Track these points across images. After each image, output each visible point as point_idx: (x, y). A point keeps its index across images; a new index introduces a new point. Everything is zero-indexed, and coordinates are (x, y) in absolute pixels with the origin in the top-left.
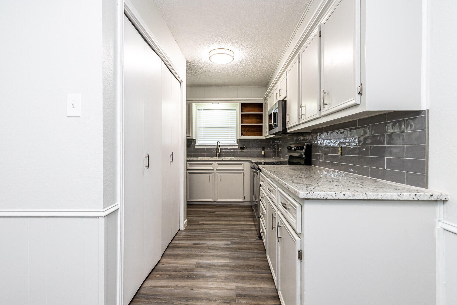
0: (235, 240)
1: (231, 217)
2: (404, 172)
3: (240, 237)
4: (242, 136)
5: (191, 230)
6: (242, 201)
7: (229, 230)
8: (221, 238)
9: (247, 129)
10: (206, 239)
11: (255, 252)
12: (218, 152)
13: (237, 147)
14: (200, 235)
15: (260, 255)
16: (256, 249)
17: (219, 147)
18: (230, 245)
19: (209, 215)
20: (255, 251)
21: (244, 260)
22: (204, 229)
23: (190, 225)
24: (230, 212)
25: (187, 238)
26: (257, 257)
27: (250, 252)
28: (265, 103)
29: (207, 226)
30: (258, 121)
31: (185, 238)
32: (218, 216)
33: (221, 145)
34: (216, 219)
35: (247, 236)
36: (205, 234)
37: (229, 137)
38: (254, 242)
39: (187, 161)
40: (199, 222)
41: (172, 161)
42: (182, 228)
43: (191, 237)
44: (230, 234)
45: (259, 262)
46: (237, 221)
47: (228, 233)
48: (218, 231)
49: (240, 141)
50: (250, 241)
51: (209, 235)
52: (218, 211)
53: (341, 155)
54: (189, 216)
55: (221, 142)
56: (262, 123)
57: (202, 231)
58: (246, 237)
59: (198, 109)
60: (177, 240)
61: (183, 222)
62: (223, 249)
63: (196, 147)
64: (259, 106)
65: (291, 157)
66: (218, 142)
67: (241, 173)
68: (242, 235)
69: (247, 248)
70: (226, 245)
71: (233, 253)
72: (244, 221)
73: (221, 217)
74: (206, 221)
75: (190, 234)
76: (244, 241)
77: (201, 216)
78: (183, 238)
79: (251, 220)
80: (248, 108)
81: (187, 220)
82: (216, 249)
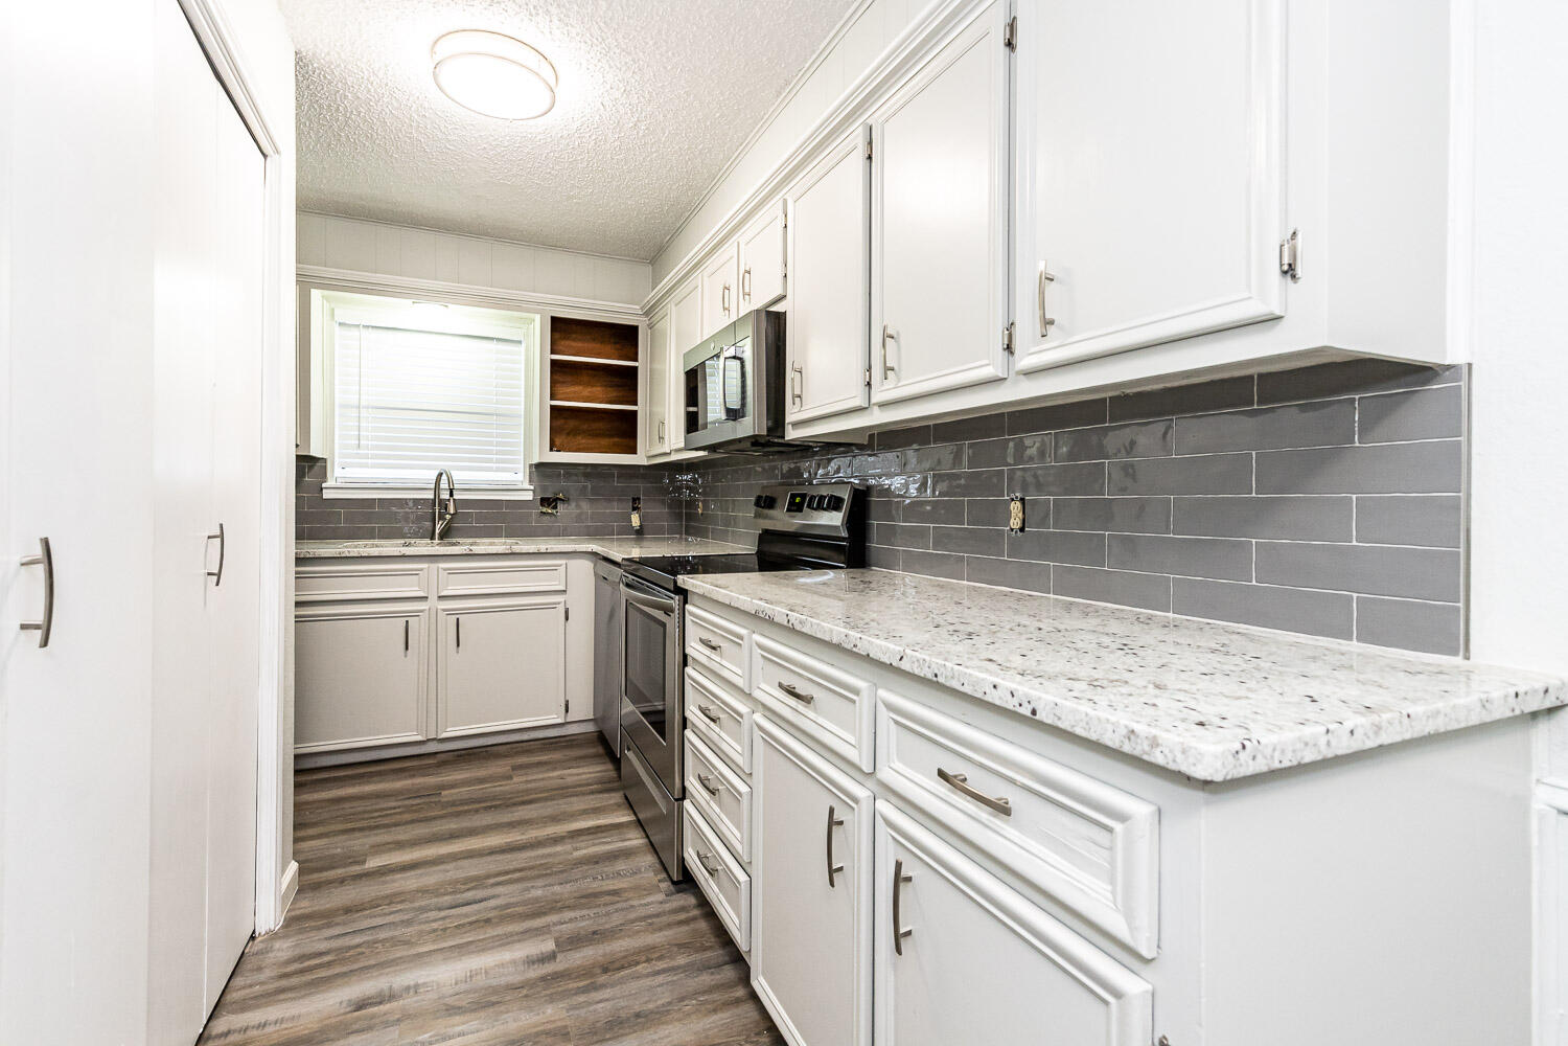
0: (571, 920)
1: (524, 803)
2: (1352, 597)
3: (589, 898)
4: (551, 450)
5: (326, 918)
6: (560, 721)
7: (528, 873)
8: (499, 931)
9: (572, 423)
10: (420, 956)
11: (679, 967)
12: (442, 517)
13: (529, 496)
14: (382, 935)
15: (706, 979)
16: (680, 946)
17: (445, 495)
18: (552, 957)
19: (408, 809)
20: (681, 960)
21: (644, 1027)
22: (395, 895)
23: (316, 887)
24: (510, 778)
25: (307, 975)
26: (697, 993)
27: (658, 973)
28: (651, 326)
29: (413, 873)
30: (613, 394)
31: (294, 981)
32: (458, 809)
33: (456, 486)
34: (453, 825)
35: (624, 890)
36: (408, 923)
37: (489, 452)
38: (658, 915)
39: (300, 561)
40: (364, 862)
41: (219, 575)
42: (268, 916)
43: (329, 964)
44: (539, 893)
45: (715, 1017)
46: (555, 819)
47: (527, 889)
48: (479, 894)
49: (541, 469)
50: (642, 912)
51: (435, 925)
52: (452, 786)
53: (1022, 529)
54: (311, 832)
55: (457, 476)
56: (635, 403)
57: (387, 909)
58: (615, 893)
59: (339, 319)
60: (244, 1006)
61: (278, 883)
62: (525, 992)
63: (327, 495)
64: (625, 337)
65: (767, 537)
66: (441, 474)
67: (552, 606)
68: (596, 886)
69: (639, 952)
70: (533, 963)
71: (582, 998)
72: (586, 813)
73: (477, 811)
74: (400, 845)
75: (323, 946)
76: (617, 920)
77: (372, 823)
78: (284, 983)
79: (612, 802)
80: (574, 340)
81: (294, 866)
82: (493, 1004)
